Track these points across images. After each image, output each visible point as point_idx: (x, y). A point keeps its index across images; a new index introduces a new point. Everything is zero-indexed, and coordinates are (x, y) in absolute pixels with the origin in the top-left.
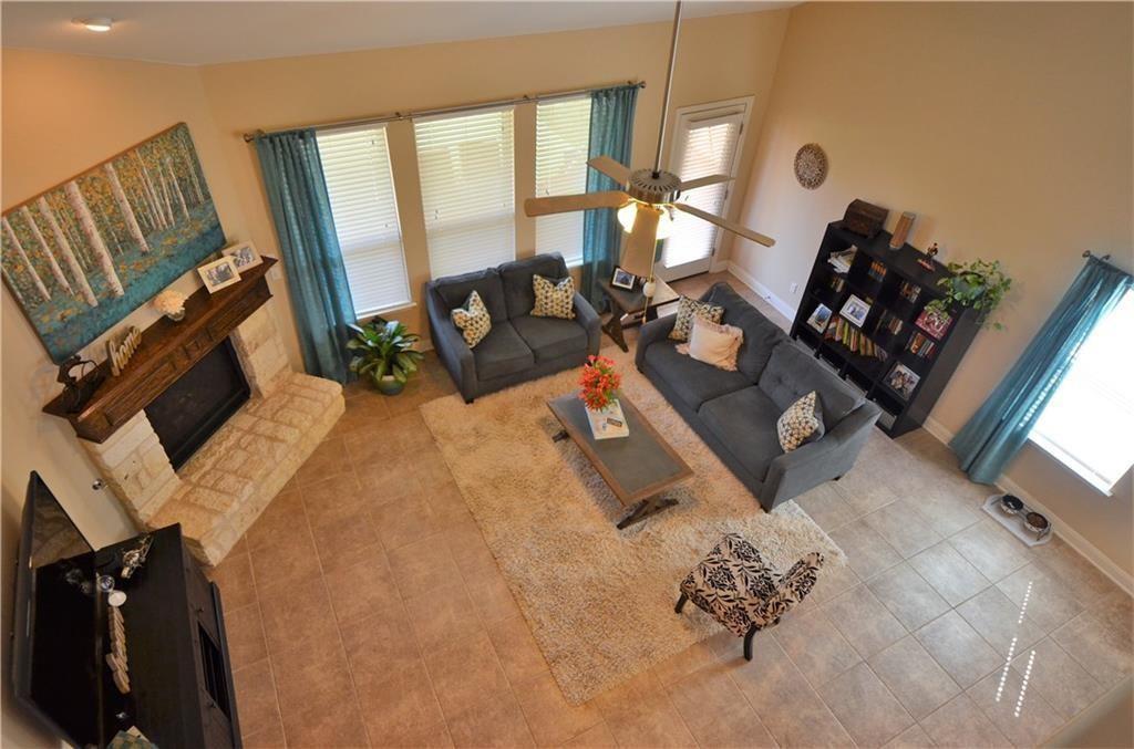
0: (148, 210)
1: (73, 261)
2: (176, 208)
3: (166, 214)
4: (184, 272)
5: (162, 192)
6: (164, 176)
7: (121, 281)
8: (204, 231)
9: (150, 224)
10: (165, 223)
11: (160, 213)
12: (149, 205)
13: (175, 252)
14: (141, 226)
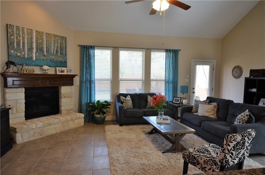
0: (50, 47)
1: (26, 45)
2: (57, 52)
3: (54, 51)
4: (53, 67)
5: (55, 46)
6: (57, 43)
7: (36, 57)
8: (62, 61)
9: (49, 50)
10: (53, 52)
11: (53, 50)
12: (50, 46)
13: (52, 60)
14: (47, 49)
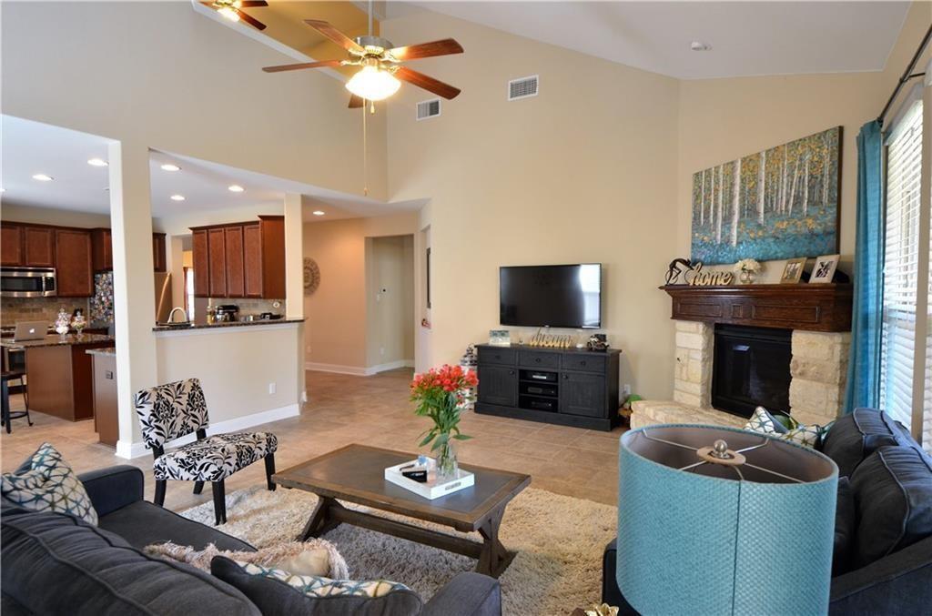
0: (775, 194)
2: (798, 201)
3: (787, 202)
4: (782, 259)
5: (792, 182)
6: (799, 170)
8: (816, 231)
9: (772, 205)
10: (783, 209)
11: (784, 200)
12: (778, 191)
13: (780, 236)
14: (766, 204)
